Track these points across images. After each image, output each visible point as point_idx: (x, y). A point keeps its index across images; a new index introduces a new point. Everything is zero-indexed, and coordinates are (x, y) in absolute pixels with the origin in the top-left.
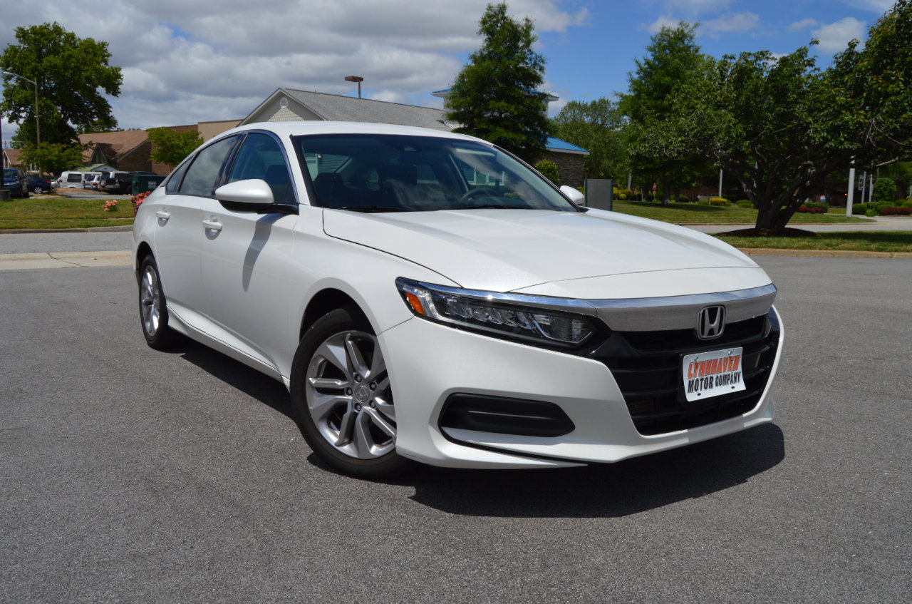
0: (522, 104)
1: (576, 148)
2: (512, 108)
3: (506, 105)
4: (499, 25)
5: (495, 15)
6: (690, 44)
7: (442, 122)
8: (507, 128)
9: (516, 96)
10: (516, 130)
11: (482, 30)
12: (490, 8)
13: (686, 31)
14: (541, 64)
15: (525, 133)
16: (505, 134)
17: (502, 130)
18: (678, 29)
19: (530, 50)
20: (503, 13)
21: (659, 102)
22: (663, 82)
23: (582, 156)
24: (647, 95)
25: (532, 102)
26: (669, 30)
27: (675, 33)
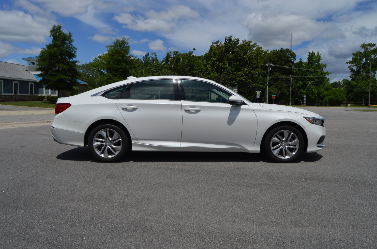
0: (69, 65)
1: (83, 82)
2: (65, 67)
3: (62, 65)
4: (58, 33)
5: (57, 29)
6: (127, 46)
7: (27, 71)
8: (63, 74)
9: (66, 62)
10: (66, 75)
11: (51, 35)
12: (54, 26)
13: (125, 41)
14: (75, 50)
15: (70, 76)
16: (63, 76)
17: (61, 75)
18: (122, 40)
19: (71, 45)
20: (60, 29)
21: (117, 66)
22: (118, 59)
23: (85, 85)
24: (112, 63)
25: (72, 64)
26: (119, 40)
27: (121, 41)
